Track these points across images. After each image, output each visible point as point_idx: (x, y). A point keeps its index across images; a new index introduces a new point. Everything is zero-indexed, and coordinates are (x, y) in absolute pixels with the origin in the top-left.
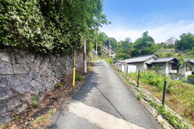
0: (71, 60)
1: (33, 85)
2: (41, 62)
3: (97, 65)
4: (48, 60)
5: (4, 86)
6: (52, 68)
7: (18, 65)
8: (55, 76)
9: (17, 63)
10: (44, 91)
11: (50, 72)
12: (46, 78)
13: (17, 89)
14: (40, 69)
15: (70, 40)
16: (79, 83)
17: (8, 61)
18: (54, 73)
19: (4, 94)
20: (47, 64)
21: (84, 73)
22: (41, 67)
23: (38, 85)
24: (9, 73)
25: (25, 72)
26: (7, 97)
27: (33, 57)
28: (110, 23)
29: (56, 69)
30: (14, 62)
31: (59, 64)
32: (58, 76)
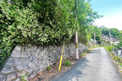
0: (67, 48)
1: (29, 66)
2: (41, 50)
3: (93, 53)
4: (47, 49)
5: (11, 65)
6: (48, 54)
7: (24, 52)
8: (50, 60)
9: (24, 51)
10: (36, 70)
11: (46, 57)
12: (42, 61)
13: (18, 67)
14: (39, 54)
15: (61, 35)
16: (66, 68)
17: (19, 50)
18: (49, 58)
19: (8, 69)
20: (45, 52)
21: (76, 60)
22: (40, 53)
23: (34, 65)
24: (18, 57)
25: (27, 57)
26: (9, 72)
27: (36, 47)
28: (102, 16)
29: (51, 55)
30: (23, 51)
31: (55, 51)
32: (52, 60)
